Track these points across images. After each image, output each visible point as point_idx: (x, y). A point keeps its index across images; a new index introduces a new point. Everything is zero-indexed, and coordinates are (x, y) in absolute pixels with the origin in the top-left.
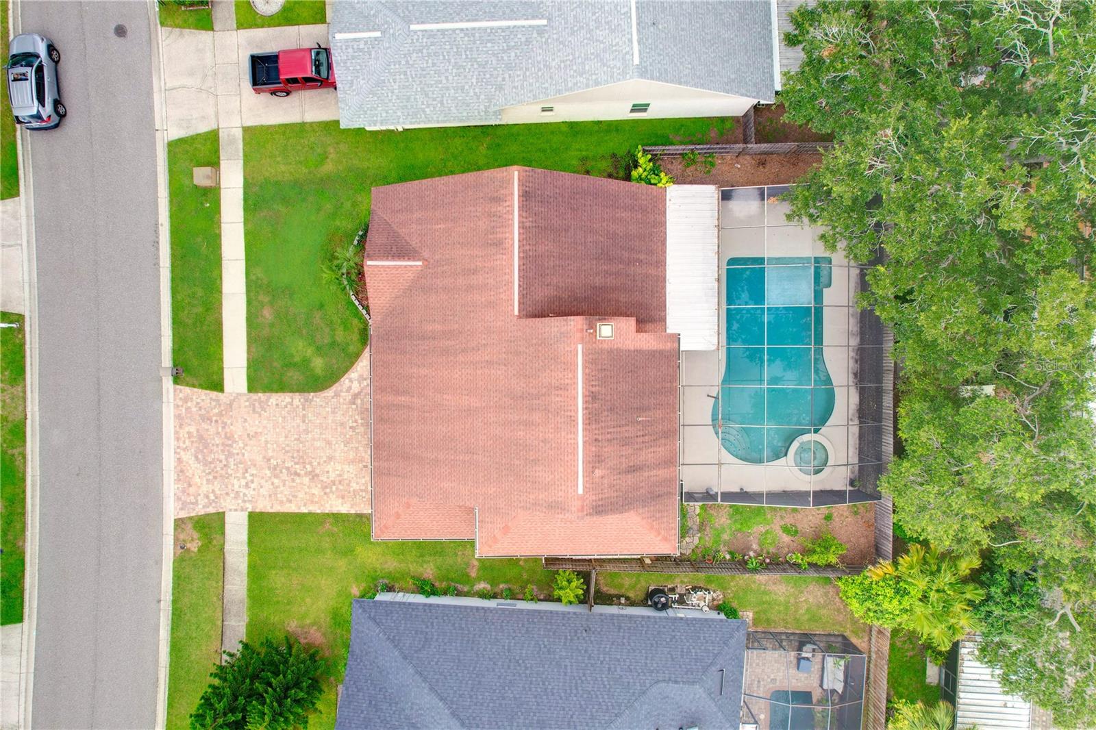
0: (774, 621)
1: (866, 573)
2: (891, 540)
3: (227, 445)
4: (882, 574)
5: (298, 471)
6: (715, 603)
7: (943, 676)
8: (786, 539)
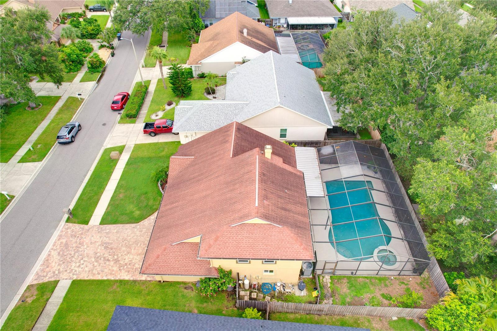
3: (78, 247)
5: (110, 259)
8: (385, 302)
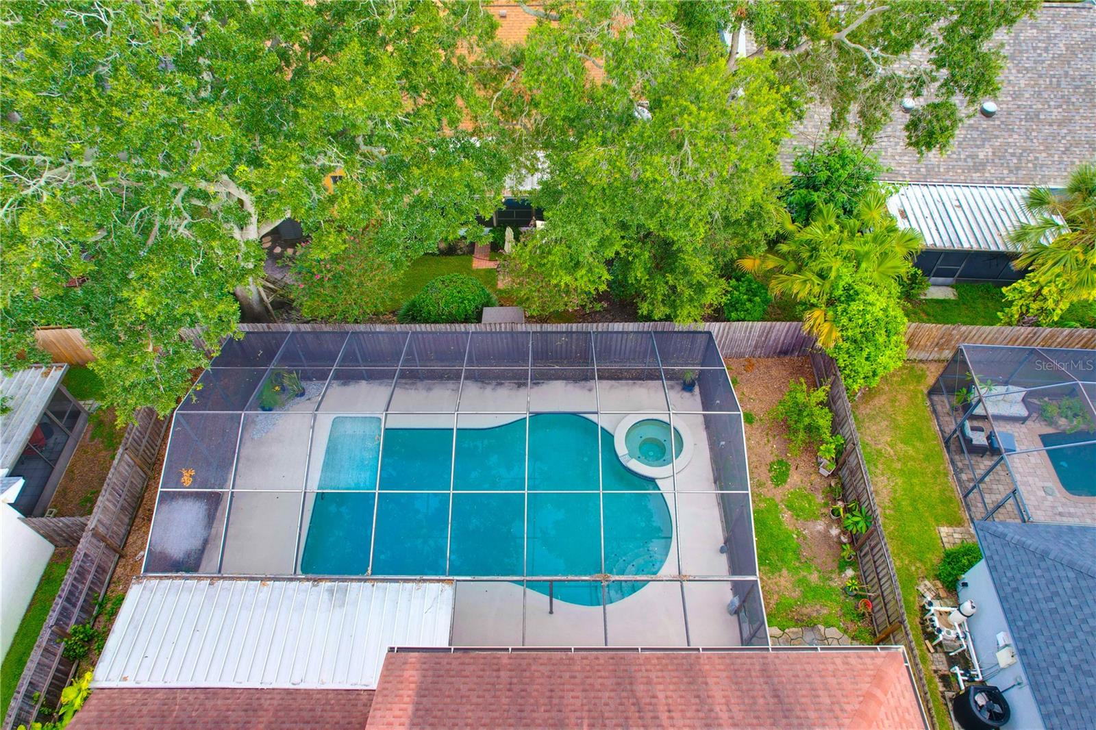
0: (943, 491)
1: (830, 351)
2: (769, 324)
4: (827, 325)
6: (942, 593)
7: (941, 280)
8: (795, 478)
